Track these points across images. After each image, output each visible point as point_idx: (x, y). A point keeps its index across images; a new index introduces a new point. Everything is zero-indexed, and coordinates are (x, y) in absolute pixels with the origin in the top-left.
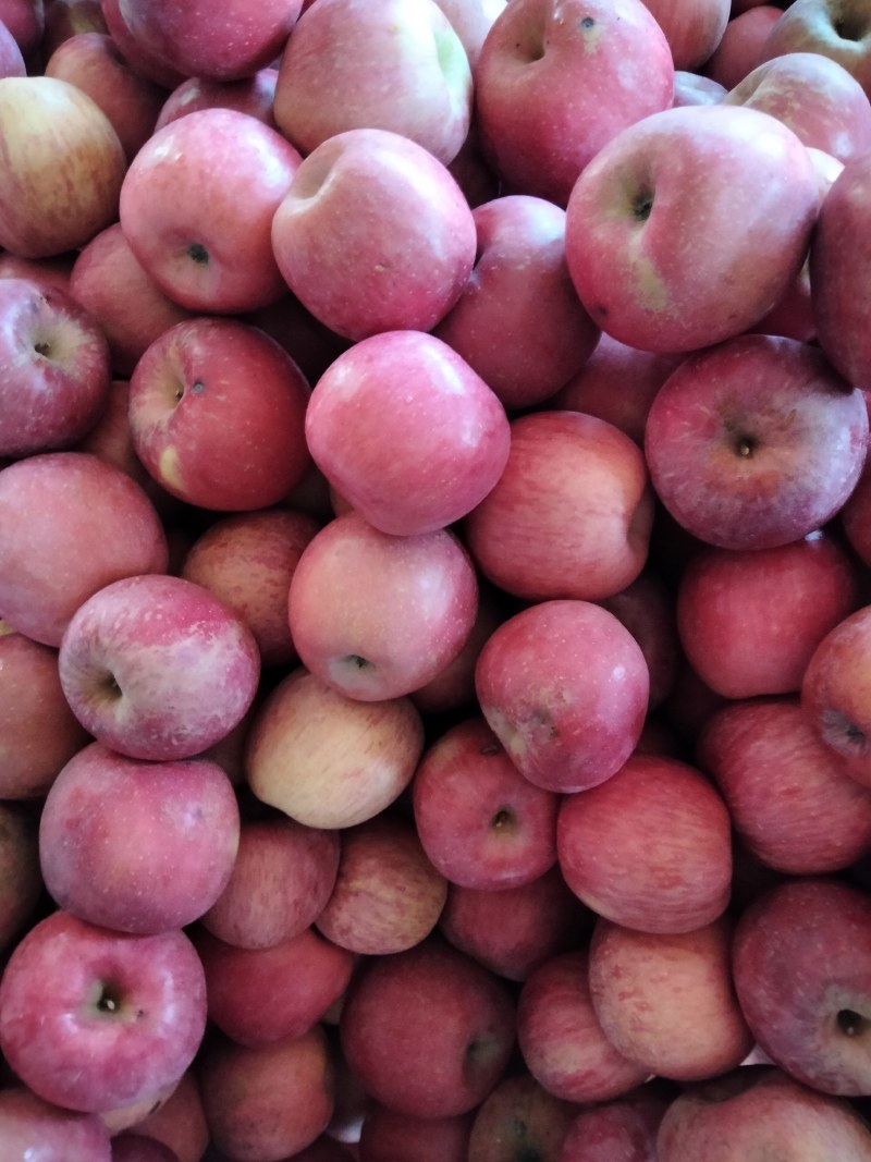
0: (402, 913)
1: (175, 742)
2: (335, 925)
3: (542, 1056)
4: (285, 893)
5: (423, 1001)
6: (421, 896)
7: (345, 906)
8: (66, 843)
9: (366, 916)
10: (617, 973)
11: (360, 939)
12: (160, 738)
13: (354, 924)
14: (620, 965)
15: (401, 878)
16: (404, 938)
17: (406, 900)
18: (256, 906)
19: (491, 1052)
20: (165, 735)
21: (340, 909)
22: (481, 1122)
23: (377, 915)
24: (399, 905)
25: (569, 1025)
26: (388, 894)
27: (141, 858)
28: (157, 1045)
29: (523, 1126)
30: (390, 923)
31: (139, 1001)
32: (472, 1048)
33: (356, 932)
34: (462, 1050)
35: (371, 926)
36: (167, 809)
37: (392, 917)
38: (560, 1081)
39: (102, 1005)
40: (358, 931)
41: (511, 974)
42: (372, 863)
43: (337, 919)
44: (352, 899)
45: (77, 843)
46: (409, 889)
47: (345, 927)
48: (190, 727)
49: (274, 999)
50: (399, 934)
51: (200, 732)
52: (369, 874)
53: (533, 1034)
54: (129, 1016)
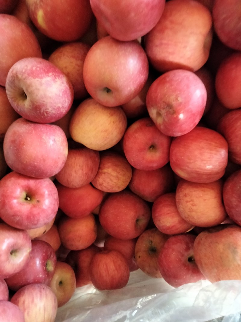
0: (119, 180)
1: (45, 114)
2: (98, 182)
3: (159, 221)
4: (82, 170)
5: (123, 206)
6: (124, 175)
7: (101, 177)
8: (11, 148)
9: (108, 180)
10: (185, 195)
11: (105, 187)
12: (40, 112)
13: (104, 182)
14: (187, 193)
15: (118, 170)
16: (119, 187)
17: (120, 176)
18: (74, 174)
19: (143, 222)
20: (42, 111)
21: (99, 178)
22: (139, 241)
23: (111, 180)
24: (117, 177)
25: (168, 212)
26: (114, 174)
27: (36, 152)
28: (43, 210)
29: (152, 242)
30: (115, 182)
31: (38, 198)
32: (137, 220)
33: (104, 185)
34: (135, 221)
35: (109, 183)
36: (44, 138)
37: (115, 181)
38: (164, 228)
39: (26, 199)
40: (105, 184)
41: (150, 200)
42: (110, 164)
43: (98, 181)
44: (103, 175)
45: (15, 147)
46: (121, 173)
47: (101, 183)
48: (50, 109)
49: (79, 203)
50: (117, 186)
51: (54, 112)
52: (109, 167)
53: (157, 215)
54: (34, 202)
